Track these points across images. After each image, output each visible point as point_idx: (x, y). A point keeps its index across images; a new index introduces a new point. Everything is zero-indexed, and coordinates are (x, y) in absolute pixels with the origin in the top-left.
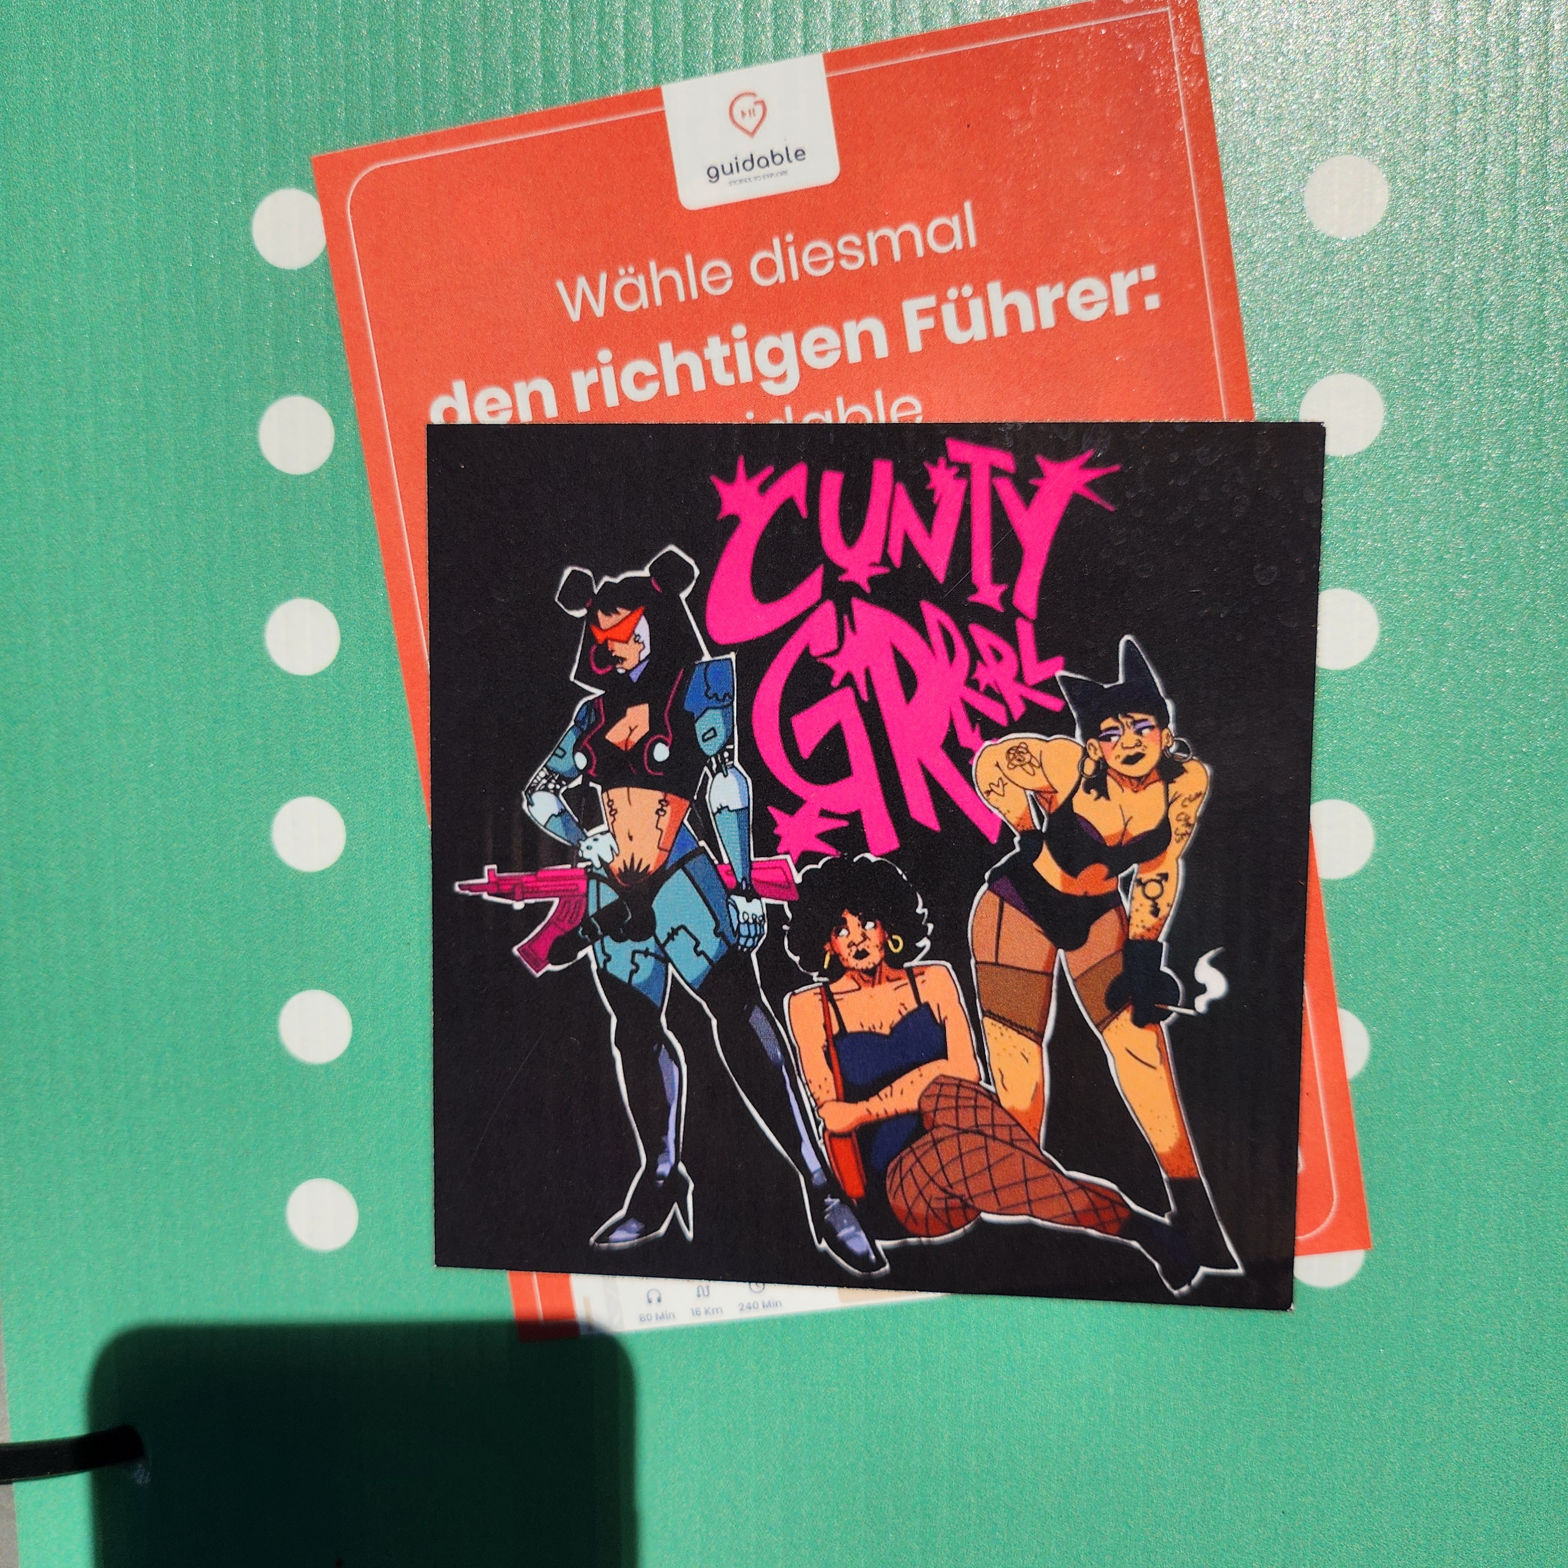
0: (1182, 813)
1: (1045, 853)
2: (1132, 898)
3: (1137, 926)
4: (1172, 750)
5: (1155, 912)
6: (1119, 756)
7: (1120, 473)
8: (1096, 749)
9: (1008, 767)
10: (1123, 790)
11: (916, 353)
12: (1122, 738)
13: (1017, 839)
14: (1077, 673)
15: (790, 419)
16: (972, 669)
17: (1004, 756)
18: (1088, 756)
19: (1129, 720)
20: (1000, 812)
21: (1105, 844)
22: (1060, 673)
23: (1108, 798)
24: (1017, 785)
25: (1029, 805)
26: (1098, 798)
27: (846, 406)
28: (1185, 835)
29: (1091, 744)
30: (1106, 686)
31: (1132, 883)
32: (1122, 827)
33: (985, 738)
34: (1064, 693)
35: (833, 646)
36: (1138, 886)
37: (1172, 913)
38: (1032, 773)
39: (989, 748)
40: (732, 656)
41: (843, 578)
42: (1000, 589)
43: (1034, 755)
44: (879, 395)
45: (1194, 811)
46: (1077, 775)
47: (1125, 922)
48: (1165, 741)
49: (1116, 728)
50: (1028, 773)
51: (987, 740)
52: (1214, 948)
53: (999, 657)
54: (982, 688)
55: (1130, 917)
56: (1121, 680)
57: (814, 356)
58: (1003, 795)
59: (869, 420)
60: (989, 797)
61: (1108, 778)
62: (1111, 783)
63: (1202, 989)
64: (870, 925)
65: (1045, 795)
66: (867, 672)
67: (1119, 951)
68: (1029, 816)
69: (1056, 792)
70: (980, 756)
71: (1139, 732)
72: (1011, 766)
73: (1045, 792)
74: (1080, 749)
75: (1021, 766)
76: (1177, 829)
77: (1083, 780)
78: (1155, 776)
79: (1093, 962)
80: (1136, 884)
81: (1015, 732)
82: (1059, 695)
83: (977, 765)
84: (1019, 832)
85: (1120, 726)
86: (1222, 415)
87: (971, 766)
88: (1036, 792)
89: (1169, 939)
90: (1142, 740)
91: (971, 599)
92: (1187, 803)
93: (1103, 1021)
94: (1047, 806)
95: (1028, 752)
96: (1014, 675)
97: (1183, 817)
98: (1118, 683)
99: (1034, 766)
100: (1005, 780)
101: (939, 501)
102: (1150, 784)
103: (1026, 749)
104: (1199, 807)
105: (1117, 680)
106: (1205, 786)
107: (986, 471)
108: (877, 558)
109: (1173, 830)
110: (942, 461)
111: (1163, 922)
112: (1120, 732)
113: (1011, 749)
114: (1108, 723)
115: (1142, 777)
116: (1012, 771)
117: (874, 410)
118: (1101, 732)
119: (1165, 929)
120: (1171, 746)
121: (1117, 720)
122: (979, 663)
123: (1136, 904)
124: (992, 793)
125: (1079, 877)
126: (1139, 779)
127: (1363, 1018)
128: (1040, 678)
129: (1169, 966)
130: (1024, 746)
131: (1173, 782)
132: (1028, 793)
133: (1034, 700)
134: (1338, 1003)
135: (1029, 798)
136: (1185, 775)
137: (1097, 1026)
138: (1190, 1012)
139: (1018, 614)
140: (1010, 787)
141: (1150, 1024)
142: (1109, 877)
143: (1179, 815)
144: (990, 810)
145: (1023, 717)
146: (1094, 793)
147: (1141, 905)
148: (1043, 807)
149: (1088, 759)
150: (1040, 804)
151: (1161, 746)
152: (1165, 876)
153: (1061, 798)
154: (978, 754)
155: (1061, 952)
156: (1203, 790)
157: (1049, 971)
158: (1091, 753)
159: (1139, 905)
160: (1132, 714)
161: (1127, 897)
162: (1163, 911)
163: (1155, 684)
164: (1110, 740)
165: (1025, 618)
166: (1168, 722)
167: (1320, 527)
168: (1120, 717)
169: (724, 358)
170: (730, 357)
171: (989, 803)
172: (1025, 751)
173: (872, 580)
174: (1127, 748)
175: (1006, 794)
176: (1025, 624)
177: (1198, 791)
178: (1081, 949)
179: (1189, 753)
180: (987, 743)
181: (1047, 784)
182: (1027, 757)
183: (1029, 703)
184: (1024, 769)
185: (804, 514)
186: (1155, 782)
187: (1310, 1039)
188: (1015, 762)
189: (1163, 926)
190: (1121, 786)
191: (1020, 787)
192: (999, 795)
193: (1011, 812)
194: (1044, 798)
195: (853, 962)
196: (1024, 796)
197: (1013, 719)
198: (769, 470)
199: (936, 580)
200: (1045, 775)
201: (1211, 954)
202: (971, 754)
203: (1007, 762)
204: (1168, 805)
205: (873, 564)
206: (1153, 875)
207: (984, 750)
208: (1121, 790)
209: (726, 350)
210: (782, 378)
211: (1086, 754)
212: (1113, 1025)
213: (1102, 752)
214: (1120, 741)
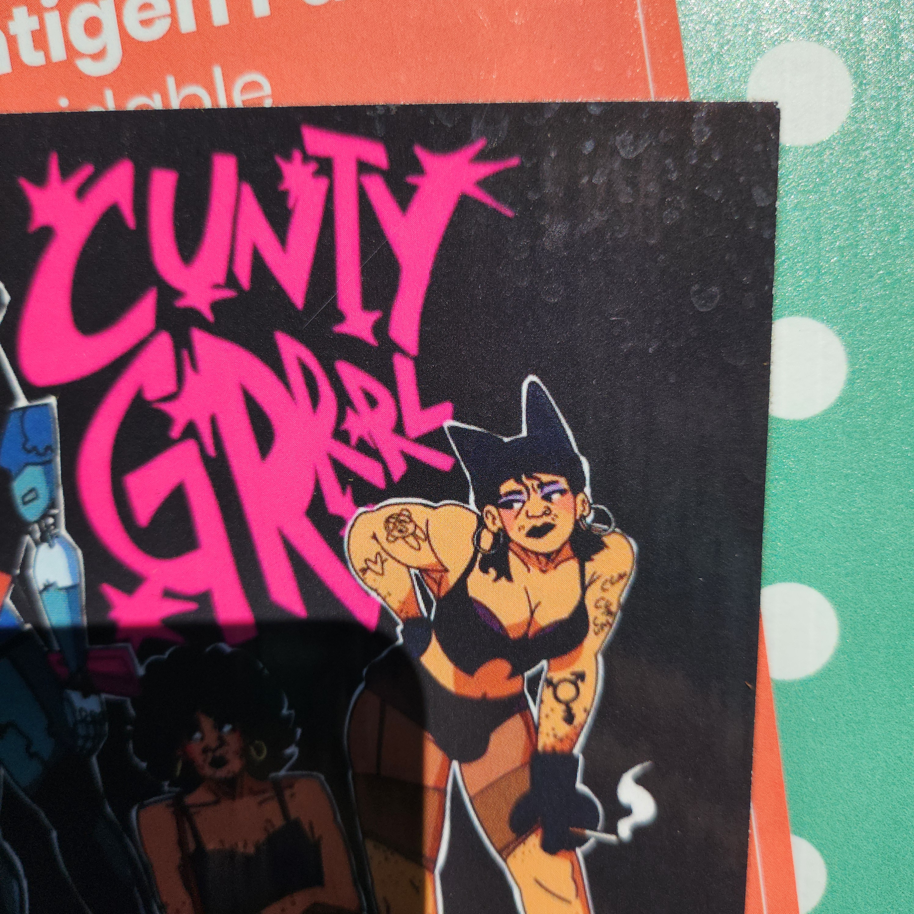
0: (603, 599)
1: (434, 647)
2: (542, 701)
3: (548, 735)
4: (589, 520)
5: (569, 718)
6: (523, 527)
7: (520, 168)
8: (494, 518)
9: (387, 539)
10: (529, 570)
11: (262, 18)
12: (527, 504)
13: (399, 628)
14: (469, 423)
15: (111, 106)
16: (341, 417)
17: (382, 525)
18: (486, 526)
19: (536, 483)
20: (379, 594)
21: (507, 636)
22: (449, 423)
23: (510, 578)
24: (399, 562)
25: (413, 586)
26: (496, 579)
27: (179, 85)
28: (605, 625)
29: (489, 512)
30: (506, 440)
31: (541, 683)
32: (528, 614)
33: (359, 503)
34: (455, 448)
35: (170, 387)
36: (548, 687)
37: (590, 720)
38: (417, 547)
39: (363, 516)
40: (52, 401)
41: (181, 303)
42: (373, 317)
43: (419, 524)
44: (217, 72)
45: (616, 596)
46: (472, 550)
47: (532, 730)
48: (580, 508)
49: (519, 492)
50: (412, 547)
51: (361, 506)
52: (642, 762)
53: (372, 402)
54: (354, 441)
55: (539, 724)
56: (524, 433)
57: (139, 25)
58: (383, 574)
59: (207, 104)
60: (366, 576)
61: (511, 555)
62: (514, 562)
63: (627, 812)
64: (227, 728)
65: (434, 575)
66: (213, 421)
67: (526, 764)
68: (414, 599)
69: (446, 570)
70: (353, 525)
71: (547, 498)
72: (391, 538)
73: (433, 570)
74: (475, 517)
75: (404, 538)
76: (596, 618)
77: (480, 556)
78: (567, 551)
79: (493, 777)
80: (545, 684)
81: (396, 496)
82: (448, 451)
83: (349, 537)
84: (403, 621)
85: (524, 490)
86: (649, 93)
87: (342, 539)
88: (421, 570)
89: (585, 751)
90: (552, 507)
91: (337, 329)
92: (608, 586)
93: (507, 846)
94: (435, 588)
95: (411, 521)
96: (393, 424)
97: (602, 603)
98: (521, 436)
99: (420, 538)
100: (384, 556)
101: (295, 205)
102: (562, 561)
103: (410, 517)
104: (623, 591)
105: (520, 431)
106: (630, 564)
107: (352, 167)
108: (220, 278)
109: (591, 619)
110: (297, 155)
111: (579, 729)
112: (524, 497)
113: (391, 517)
114: (509, 485)
115: (552, 553)
116: (392, 545)
117: (212, 93)
118: (500, 497)
119: (582, 739)
120: (588, 515)
121: (519, 481)
122: (349, 411)
123: (545, 709)
124: (369, 572)
125: (477, 675)
126: (548, 556)
127: (820, 848)
128: (425, 428)
129: (585, 782)
130: (407, 513)
131: (591, 560)
132: (413, 571)
133: (417, 457)
134: (791, 828)
135: (414, 578)
136: (606, 551)
137: (500, 852)
138: (611, 838)
139: (396, 348)
140: (390, 564)
141: (563, 851)
142: (512, 675)
143: (598, 601)
144: (366, 593)
145: (404, 477)
146: (493, 572)
147: (552, 710)
148: (431, 589)
149: (485, 530)
150: (428, 585)
151: (575, 515)
152: (581, 676)
153: (452, 578)
154: (350, 523)
155: (455, 764)
156: (628, 569)
157: (442, 786)
158: (489, 522)
159: (549, 709)
160: (539, 475)
161: (534, 701)
162: (580, 716)
163: (567, 436)
164: (511, 507)
165: (404, 353)
166: (585, 485)
167: (774, 237)
168: (524, 478)
169: (32, 32)
170: (40, 30)
171: (366, 584)
172: (408, 520)
173: (216, 306)
174: (533, 517)
175: (386, 573)
176: (404, 360)
177: (622, 571)
178: (480, 761)
179: (609, 525)
180: (362, 510)
181: (434, 560)
182: (411, 527)
183: (410, 460)
184: (407, 542)
185: (131, 222)
186: (568, 559)
187: (757, 871)
188: (396, 533)
189: (578, 735)
190: (525, 564)
191: (403, 564)
192: (377, 573)
193: (393, 595)
194: (432, 578)
195: (208, 771)
196: (407, 575)
197: (392, 480)
198: (87, 170)
199: (292, 305)
200: (433, 550)
201: (637, 770)
202: (341, 522)
203: (385, 534)
204: (584, 588)
205: (217, 286)
206: (566, 674)
207: (357, 518)
208: (526, 569)
209: (33, 23)
210: (99, 56)
211: (481, 524)
212: (520, 851)
213: (502, 522)
214: (525, 508)
